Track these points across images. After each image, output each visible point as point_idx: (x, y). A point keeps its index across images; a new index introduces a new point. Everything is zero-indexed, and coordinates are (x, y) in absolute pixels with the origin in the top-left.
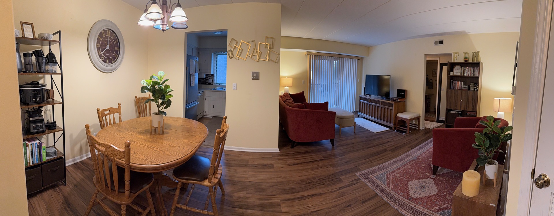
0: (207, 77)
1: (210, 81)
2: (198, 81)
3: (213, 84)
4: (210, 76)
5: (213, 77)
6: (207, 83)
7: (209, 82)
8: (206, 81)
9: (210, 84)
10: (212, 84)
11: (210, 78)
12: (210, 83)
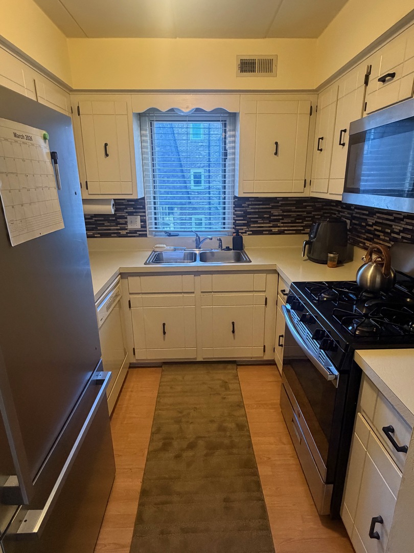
0: (122, 210)
1: (134, 223)
2: (87, 224)
3: (145, 235)
4: (131, 205)
5: (144, 208)
6: (124, 232)
7: (130, 227)
8: (118, 224)
9: (133, 233)
10: (141, 236)
11: (131, 214)
12: (135, 231)
